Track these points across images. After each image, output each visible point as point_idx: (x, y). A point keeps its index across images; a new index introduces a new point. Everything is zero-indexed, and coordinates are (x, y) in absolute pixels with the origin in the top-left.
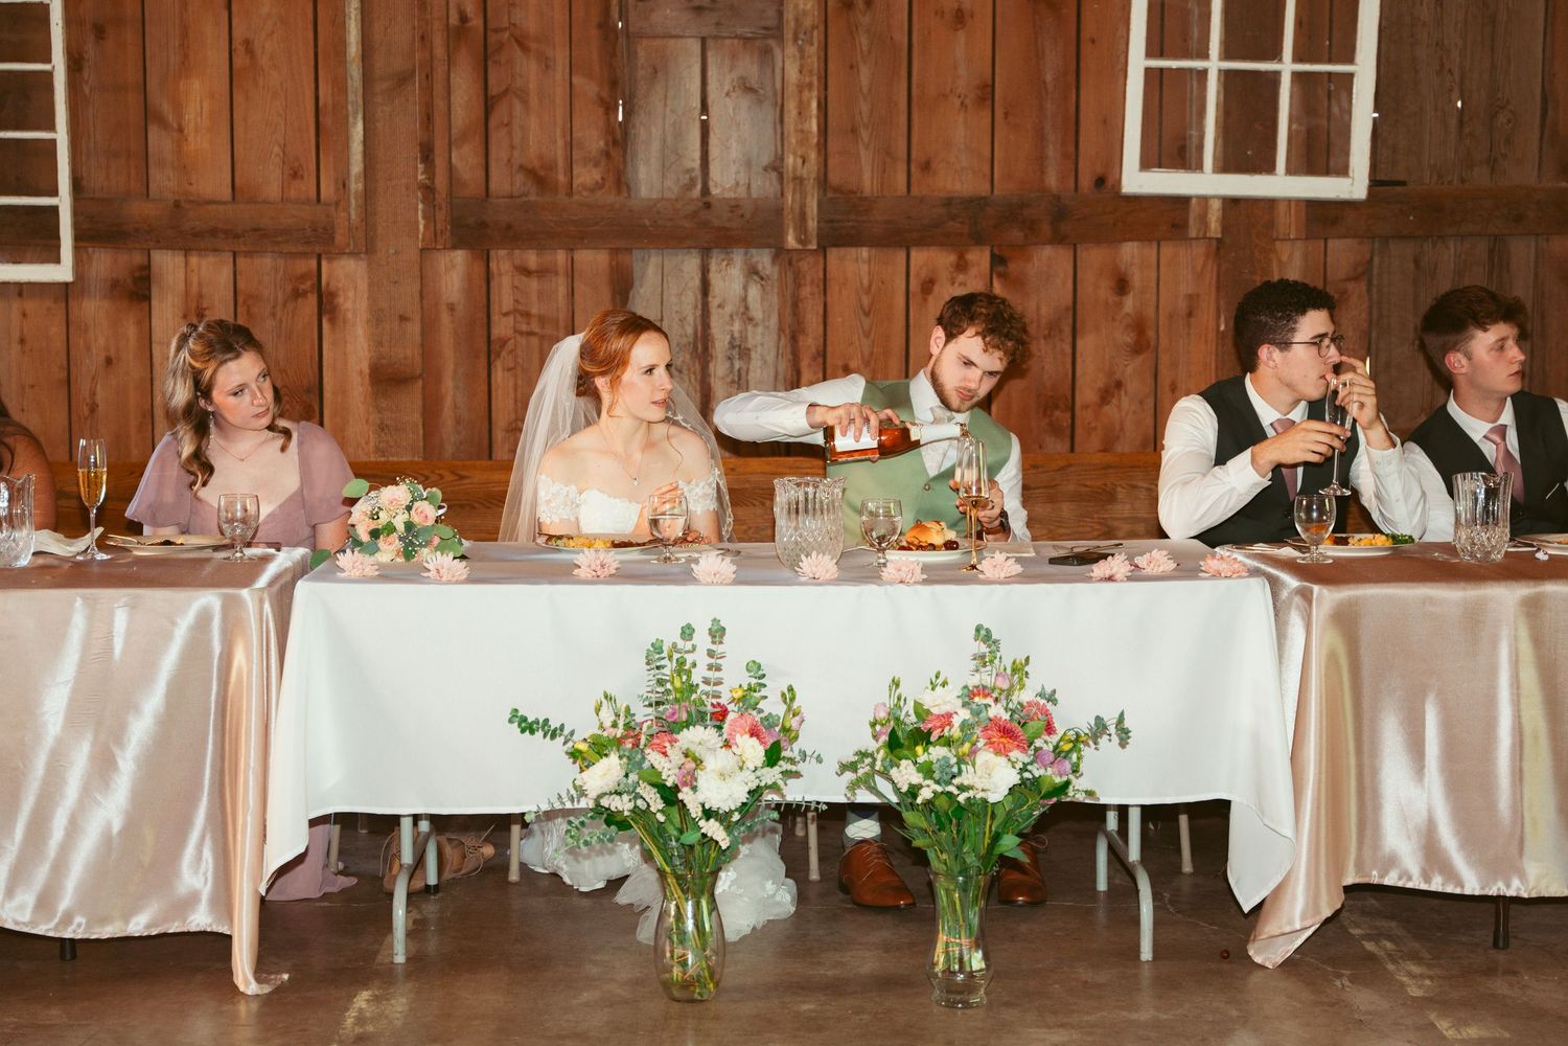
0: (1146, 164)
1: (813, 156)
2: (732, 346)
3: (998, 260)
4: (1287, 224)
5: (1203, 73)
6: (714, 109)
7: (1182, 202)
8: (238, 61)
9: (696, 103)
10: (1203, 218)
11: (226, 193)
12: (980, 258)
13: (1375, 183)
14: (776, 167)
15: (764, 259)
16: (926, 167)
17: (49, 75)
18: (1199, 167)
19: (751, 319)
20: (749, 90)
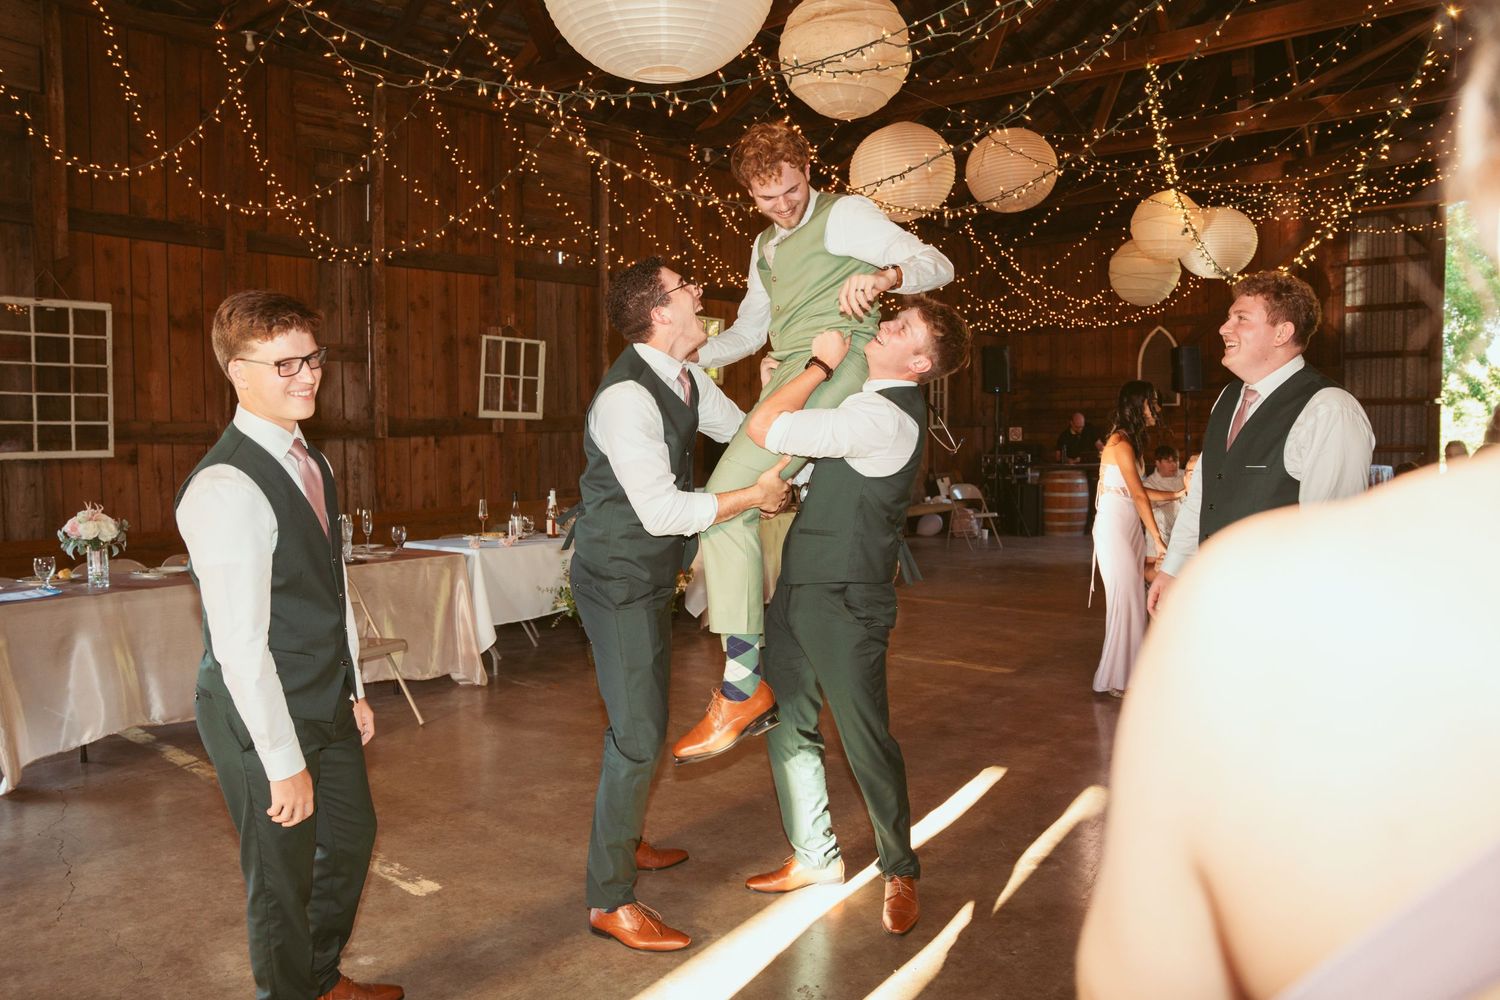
0: (486, 407)
1: (386, 404)
2: (355, 474)
3: (436, 441)
4: (521, 427)
5: (499, 379)
6: (346, 388)
7: (490, 420)
8: (174, 363)
9: (340, 384)
10: (499, 427)
11: (169, 420)
12: (432, 440)
13: (544, 415)
14: (370, 408)
15: (364, 444)
16: (414, 408)
17: (105, 370)
18: (498, 409)
19: (359, 464)
20: (358, 380)
